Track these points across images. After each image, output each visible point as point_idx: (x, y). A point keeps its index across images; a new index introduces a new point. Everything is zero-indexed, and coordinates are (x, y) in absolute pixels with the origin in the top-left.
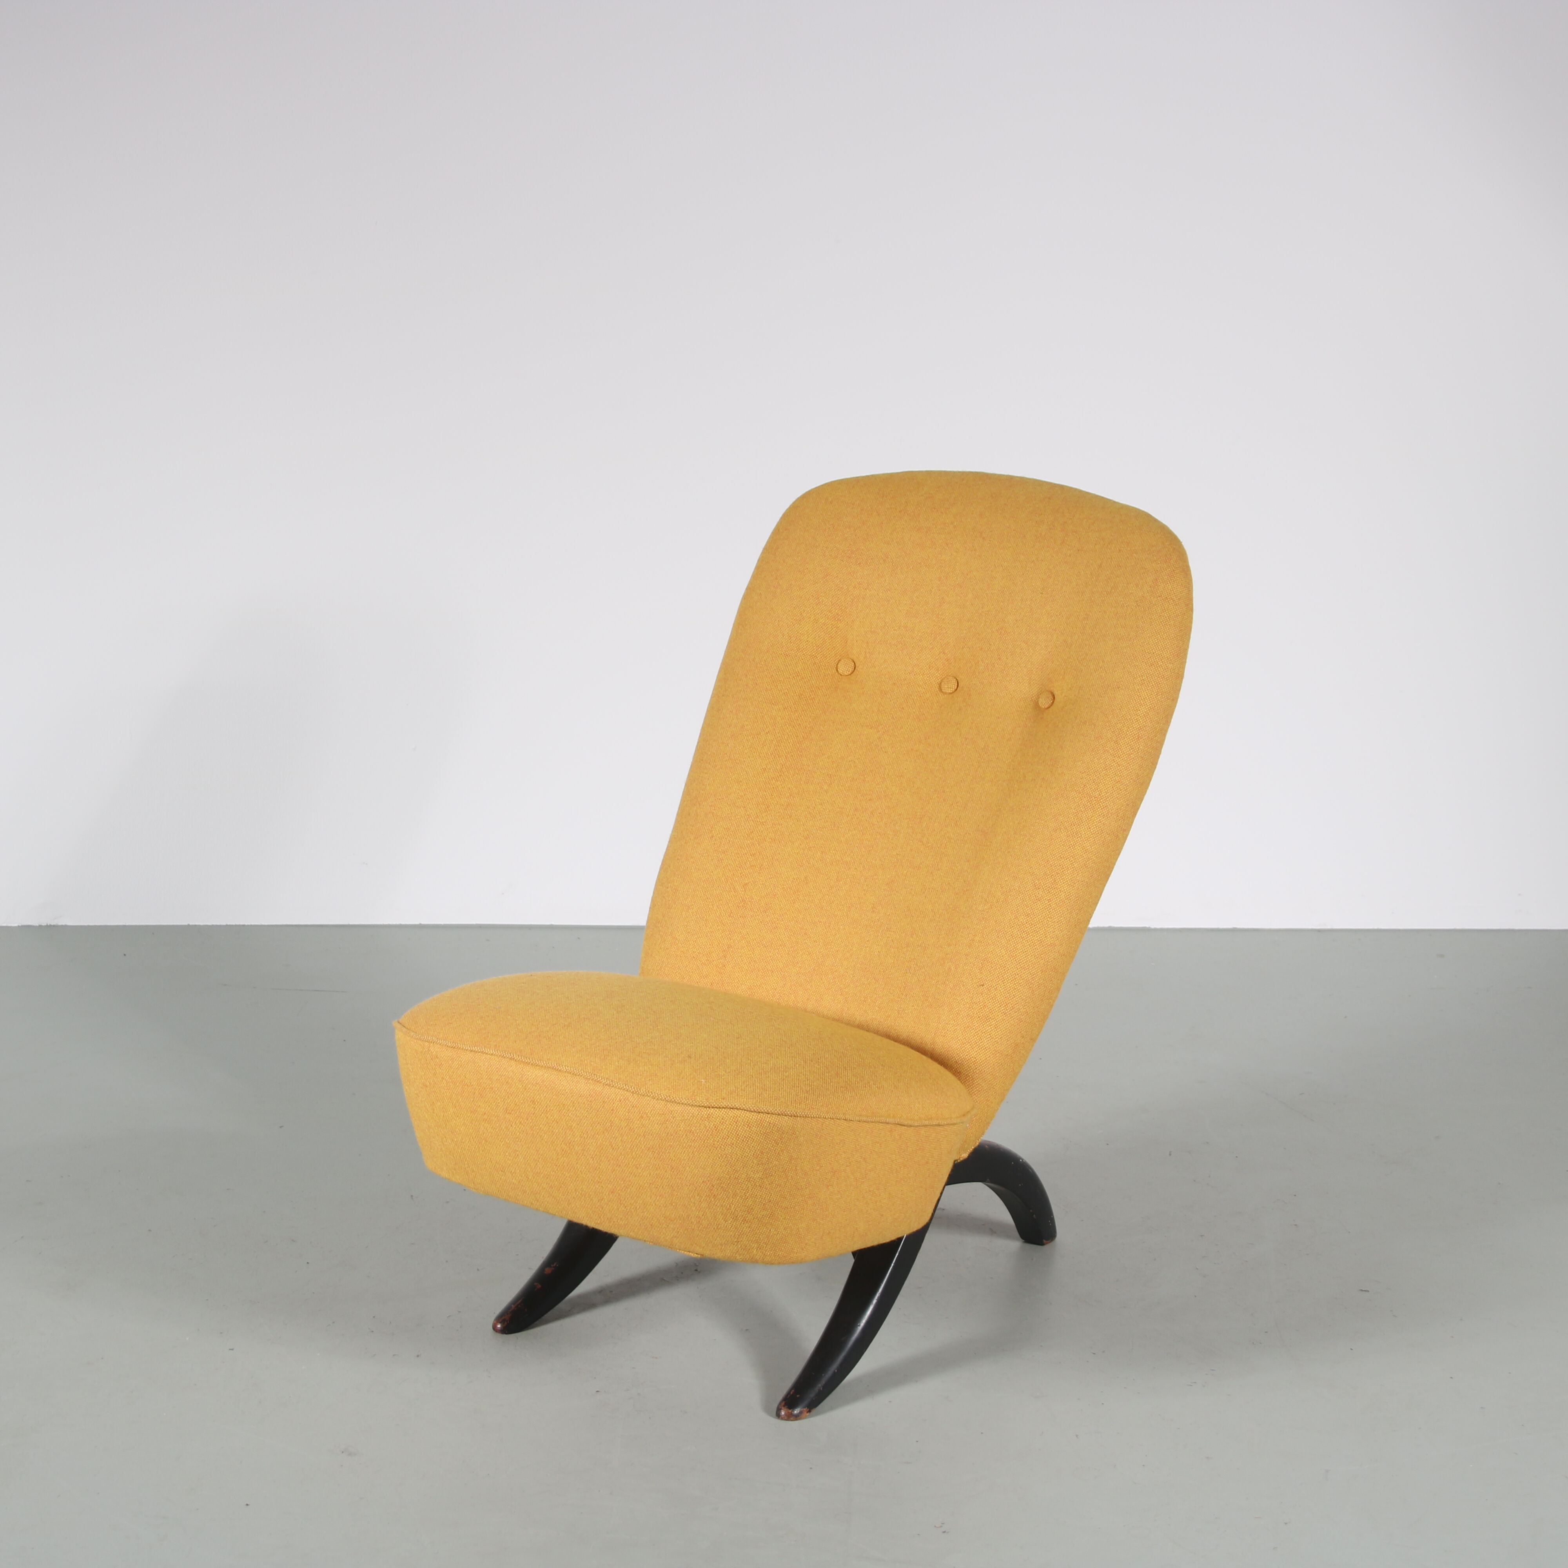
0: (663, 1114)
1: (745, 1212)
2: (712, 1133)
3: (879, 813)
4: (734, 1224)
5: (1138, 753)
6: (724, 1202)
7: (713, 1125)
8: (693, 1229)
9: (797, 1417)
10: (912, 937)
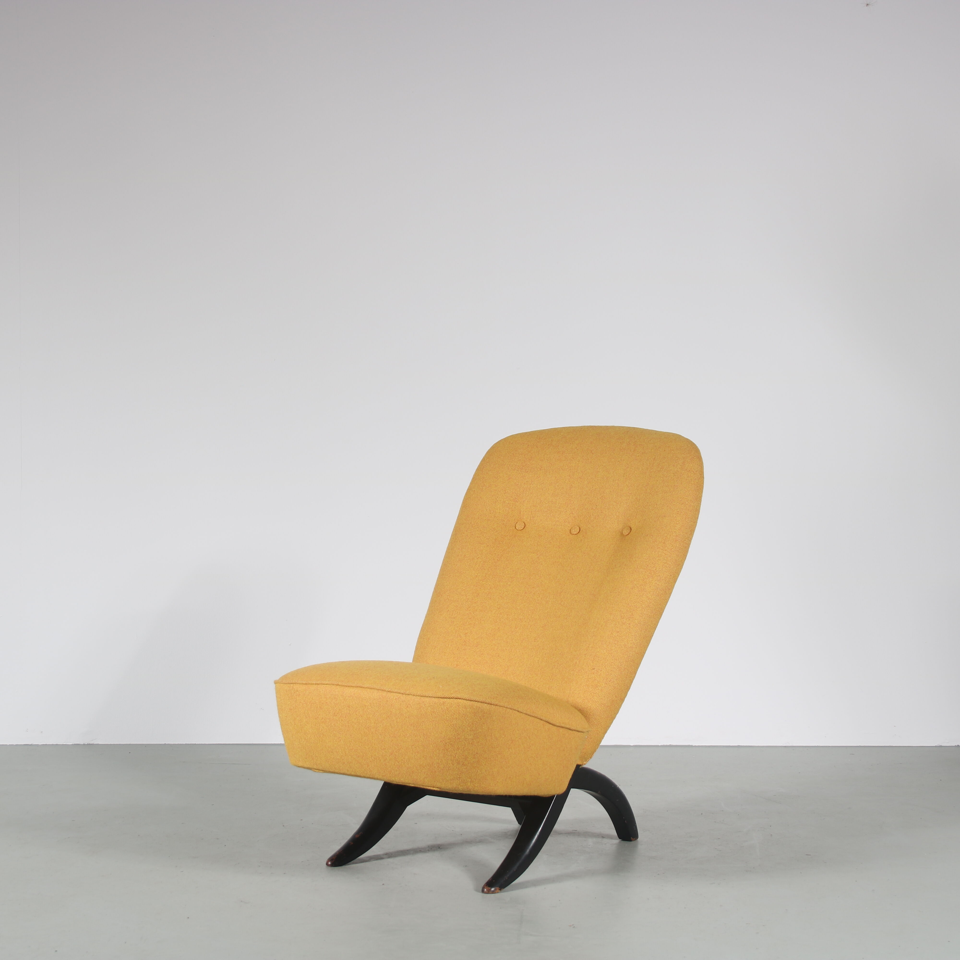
0: (419, 704)
1: (463, 759)
2: (445, 712)
3: (538, 594)
4: (458, 767)
5: (676, 548)
6: (452, 753)
7: (446, 708)
8: (435, 771)
9: (493, 892)
10: (556, 650)
